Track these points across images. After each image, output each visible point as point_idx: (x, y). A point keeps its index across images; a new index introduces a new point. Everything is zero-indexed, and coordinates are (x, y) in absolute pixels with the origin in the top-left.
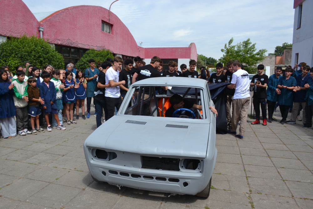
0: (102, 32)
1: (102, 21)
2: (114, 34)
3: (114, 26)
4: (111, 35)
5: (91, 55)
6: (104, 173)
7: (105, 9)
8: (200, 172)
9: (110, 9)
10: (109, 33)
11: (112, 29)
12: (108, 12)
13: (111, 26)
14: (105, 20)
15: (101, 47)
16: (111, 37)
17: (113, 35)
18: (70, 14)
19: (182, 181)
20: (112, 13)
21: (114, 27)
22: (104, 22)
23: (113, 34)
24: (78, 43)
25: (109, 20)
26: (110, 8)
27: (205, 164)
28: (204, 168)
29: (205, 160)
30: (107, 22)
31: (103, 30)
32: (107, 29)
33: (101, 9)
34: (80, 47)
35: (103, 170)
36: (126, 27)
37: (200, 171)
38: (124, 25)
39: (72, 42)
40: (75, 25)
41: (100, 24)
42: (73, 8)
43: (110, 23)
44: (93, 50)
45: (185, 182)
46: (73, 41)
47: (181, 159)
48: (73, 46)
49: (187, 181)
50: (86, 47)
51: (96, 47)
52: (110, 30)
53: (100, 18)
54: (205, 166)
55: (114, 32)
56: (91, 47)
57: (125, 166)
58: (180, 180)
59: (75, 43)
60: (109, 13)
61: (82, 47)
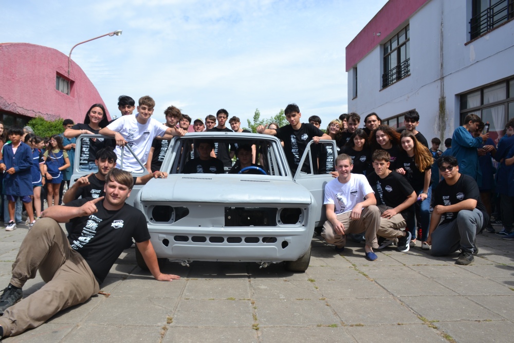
0: (57, 92)
1: (58, 73)
2: (76, 97)
3: (75, 84)
4: (71, 98)
5: (40, 127)
6: (166, 242)
7: (62, 54)
8: (303, 225)
9: (70, 56)
10: (67, 94)
11: (73, 89)
12: (67, 59)
13: (71, 83)
14: (62, 72)
15: (53, 116)
16: (70, 100)
17: (74, 99)
18: (5, 55)
19: (280, 240)
20: (74, 63)
21: (76, 86)
22: (59, 76)
23: (74, 97)
24: (16, 105)
25: (68, 73)
26: (70, 54)
27: (310, 212)
28: (309, 218)
29: (310, 207)
30: (66, 76)
31: (58, 88)
32: (63, 87)
33: (56, 54)
34: (20, 112)
35: (165, 237)
36: (94, 87)
37: (303, 223)
38: (92, 83)
39: (6, 104)
40: (12, 74)
41: (54, 77)
42: (11, 45)
43: (70, 78)
44: (42, 120)
45: (284, 240)
46: (8, 101)
47: (279, 209)
48: (7, 109)
49: (287, 239)
50: (29, 114)
51: (46, 116)
52: (69, 89)
53: (54, 67)
54: (309, 216)
55: (76, 93)
56: (37, 114)
57: (200, 226)
58: (277, 238)
59: (11, 105)
60: (69, 62)
61: (23, 113)
